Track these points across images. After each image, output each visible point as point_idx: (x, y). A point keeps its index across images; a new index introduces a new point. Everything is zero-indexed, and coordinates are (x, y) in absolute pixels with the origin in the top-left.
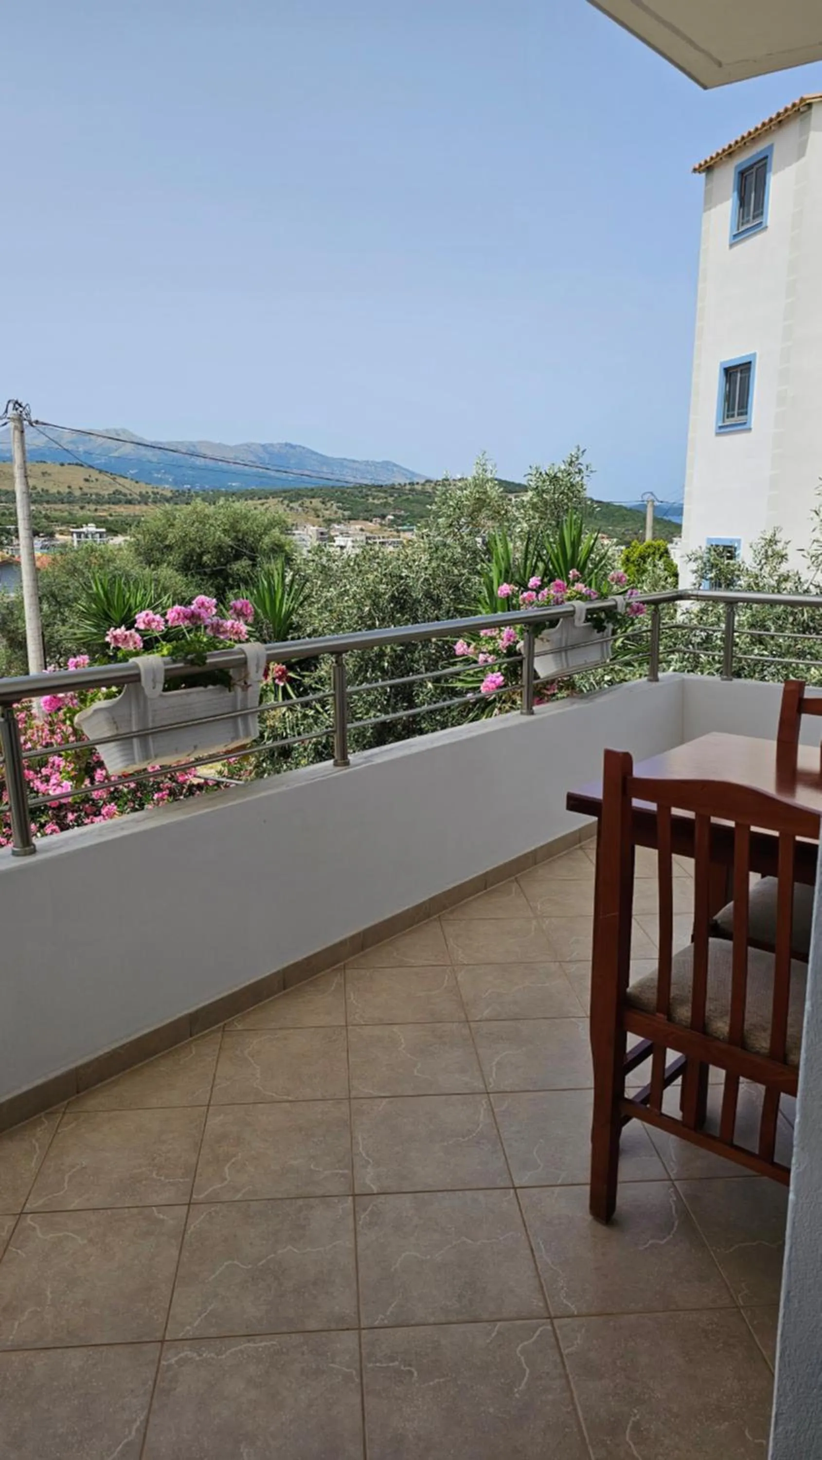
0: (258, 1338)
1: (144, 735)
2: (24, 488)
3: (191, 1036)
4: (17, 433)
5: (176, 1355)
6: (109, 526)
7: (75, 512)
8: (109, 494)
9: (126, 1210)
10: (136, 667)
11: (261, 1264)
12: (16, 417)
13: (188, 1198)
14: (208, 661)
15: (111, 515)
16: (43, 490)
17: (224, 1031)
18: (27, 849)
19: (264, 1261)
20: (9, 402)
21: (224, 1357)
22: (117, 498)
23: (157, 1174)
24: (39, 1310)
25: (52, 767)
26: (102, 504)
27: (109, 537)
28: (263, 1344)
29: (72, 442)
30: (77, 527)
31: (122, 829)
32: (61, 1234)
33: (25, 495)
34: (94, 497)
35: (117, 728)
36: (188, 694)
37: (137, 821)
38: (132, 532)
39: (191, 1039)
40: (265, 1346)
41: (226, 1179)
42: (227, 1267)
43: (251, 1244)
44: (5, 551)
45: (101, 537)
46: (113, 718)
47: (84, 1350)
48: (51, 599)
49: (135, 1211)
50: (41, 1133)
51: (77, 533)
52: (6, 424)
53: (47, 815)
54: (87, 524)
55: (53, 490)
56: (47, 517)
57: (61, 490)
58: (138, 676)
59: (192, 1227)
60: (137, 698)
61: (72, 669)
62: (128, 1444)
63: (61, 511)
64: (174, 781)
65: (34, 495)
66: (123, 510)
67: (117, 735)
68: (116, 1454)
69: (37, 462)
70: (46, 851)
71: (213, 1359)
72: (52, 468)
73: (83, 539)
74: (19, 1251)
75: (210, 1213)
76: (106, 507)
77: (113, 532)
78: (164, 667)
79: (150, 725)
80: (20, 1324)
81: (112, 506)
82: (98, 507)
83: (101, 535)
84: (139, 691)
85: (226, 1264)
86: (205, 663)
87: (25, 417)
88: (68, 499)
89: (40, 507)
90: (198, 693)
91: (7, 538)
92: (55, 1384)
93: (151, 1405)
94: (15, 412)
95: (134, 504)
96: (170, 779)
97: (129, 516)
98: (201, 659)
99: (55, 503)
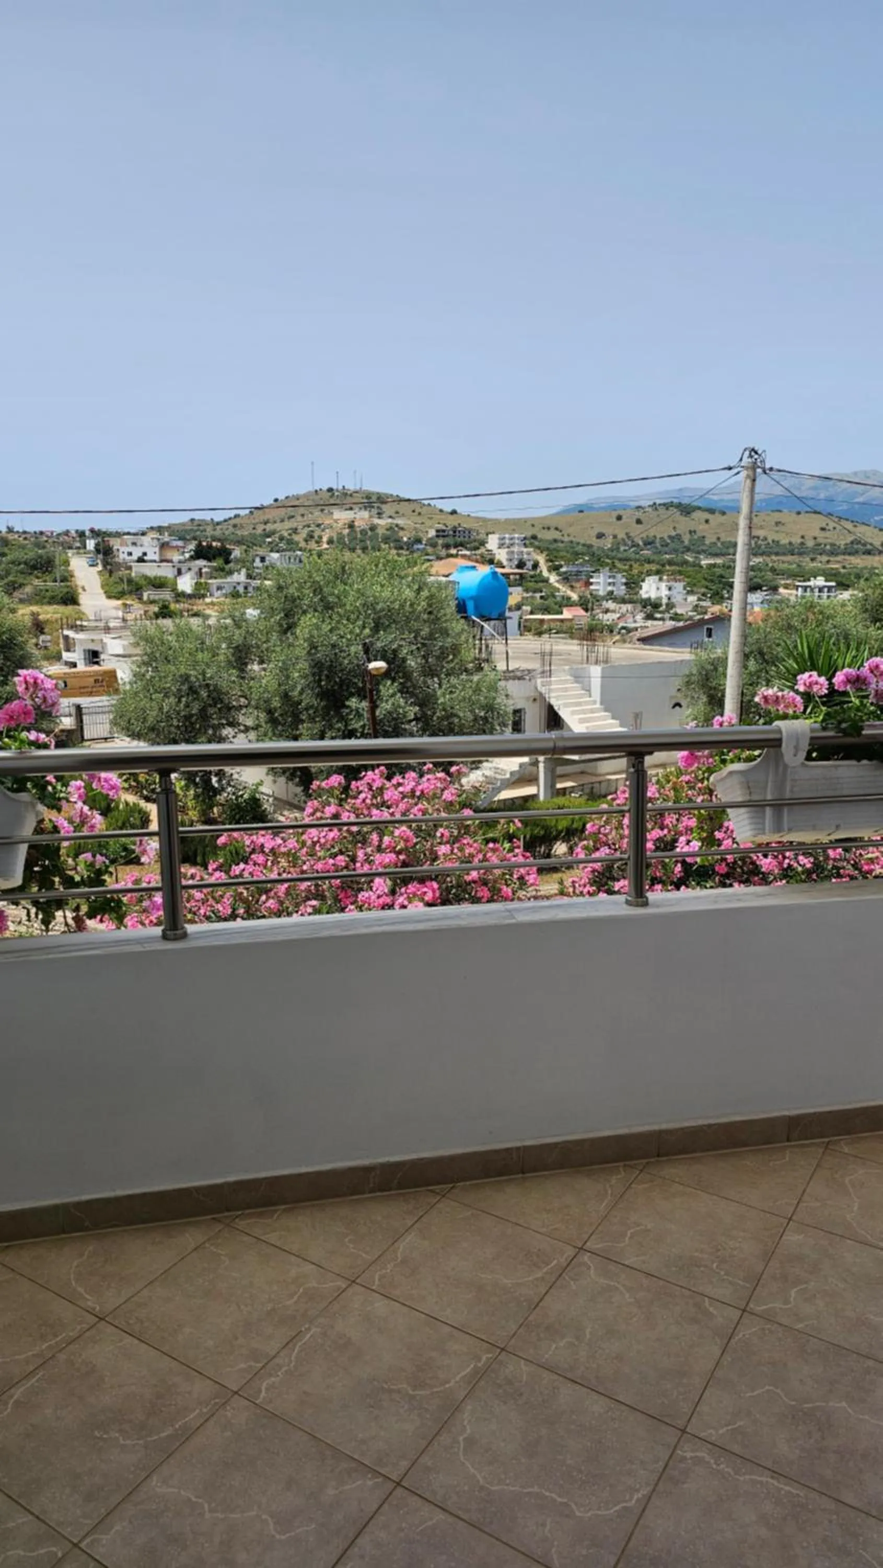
0: (782, 1479)
1: (778, 806)
2: (746, 539)
3: (788, 1140)
4: (749, 482)
5: (692, 1451)
6: (840, 579)
7: (804, 564)
8: (846, 544)
9: (678, 1288)
10: (779, 731)
11: (806, 1406)
12: (750, 465)
13: (744, 1303)
14: (864, 732)
15: (844, 567)
16: (773, 541)
17: (826, 1148)
18: (640, 900)
19: (810, 1405)
20: (745, 450)
21: (742, 1479)
22: (852, 549)
23: (717, 1267)
24: (576, 1343)
25: (725, 832)
26: (837, 555)
27: (838, 592)
28: (787, 1488)
29: (814, 488)
30: (804, 581)
31: (739, 900)
32: (612, 1283)
33: (747, 547)
34: (828, 547)
35: (750, 793)
36: (836, 767)
37: (758, 896)
38: (861, 586)
39: (787, 1144)
40: (790, 1492)
41: (790, 1303)
42: (768, 1391)
43: (801, 1380)
44: (725, 604)
45: (828, 591)
46: (748, 782)
47: (607, 1400)
48: (758, 656)
49: (687, 1293)
50: (616, 1180)
51: (802, 586)
52: (738, 473)
53: (714, 881)
54: (815, 577)
55: (784, 541)
56: (773, 570)
57: (793, 540)
58: (780, 740)
59: (741, 1335)
60: (777, 766)
61: (716, 727)
62: (625, 1508)
63: (790, 563)
64: (856, 869)
65: (763, 547)
66: (858, 561)
67: (750, 801)
68: (612, 1511)
69: (773, 511)
70: (658, 906)
71: (729, 1474)
72: (787, 517)
73: (808, 594)
74: (572, 1283)
75: (763, 1329)
76: (840, 558)
77: (843, 585)
78: (809, 735)
79: (788, 795)
80: (556, 1348)
81: (847, 557)
82: (832, 559)
83: (830, 589)
84: (779, 757)
85: (767, 1387)
86: (859, 734)
87: (759, 464)
88: (798, 550)
89: (768, 559)
90: (848, 766)
91: (728, 592)
92: (574, 1417)
93: (656, 1485)
94: (750, 460)
95: (874, 555)
96: (853, 865)
97: (866, 568)
98: (857, 729)
99: (784, 554)
